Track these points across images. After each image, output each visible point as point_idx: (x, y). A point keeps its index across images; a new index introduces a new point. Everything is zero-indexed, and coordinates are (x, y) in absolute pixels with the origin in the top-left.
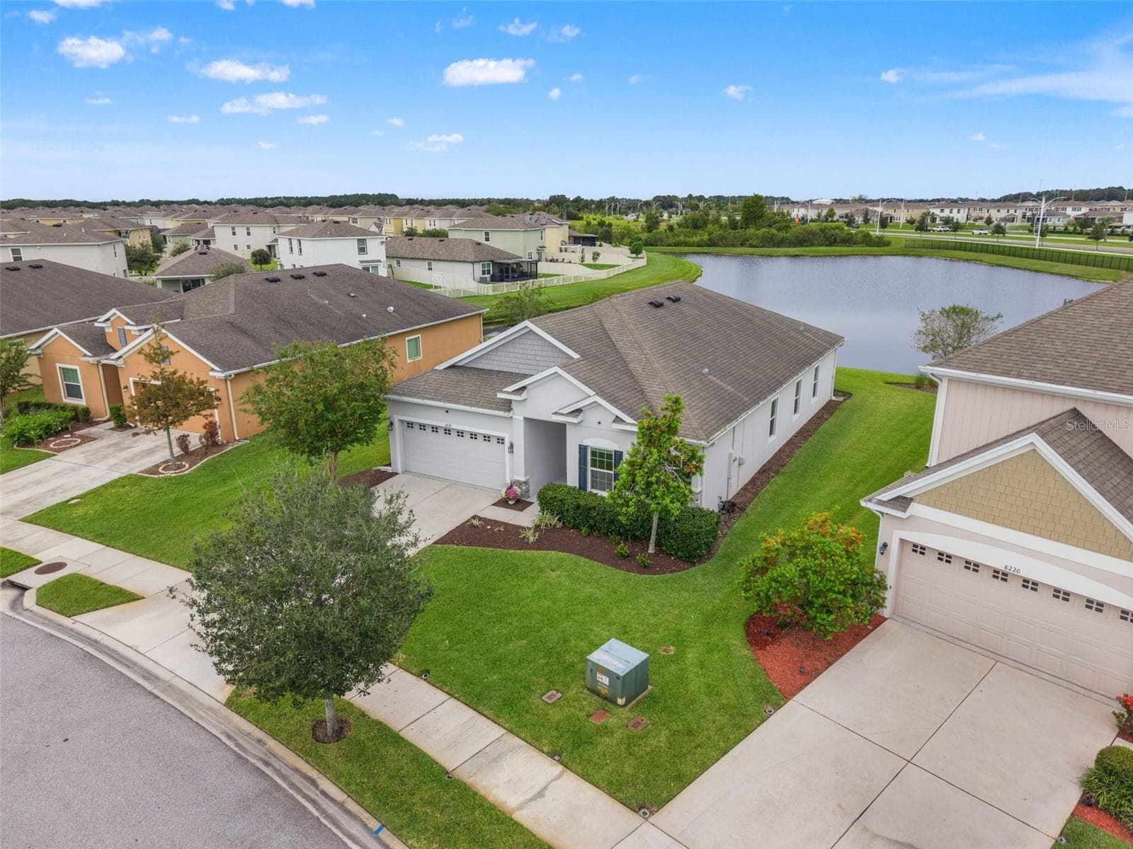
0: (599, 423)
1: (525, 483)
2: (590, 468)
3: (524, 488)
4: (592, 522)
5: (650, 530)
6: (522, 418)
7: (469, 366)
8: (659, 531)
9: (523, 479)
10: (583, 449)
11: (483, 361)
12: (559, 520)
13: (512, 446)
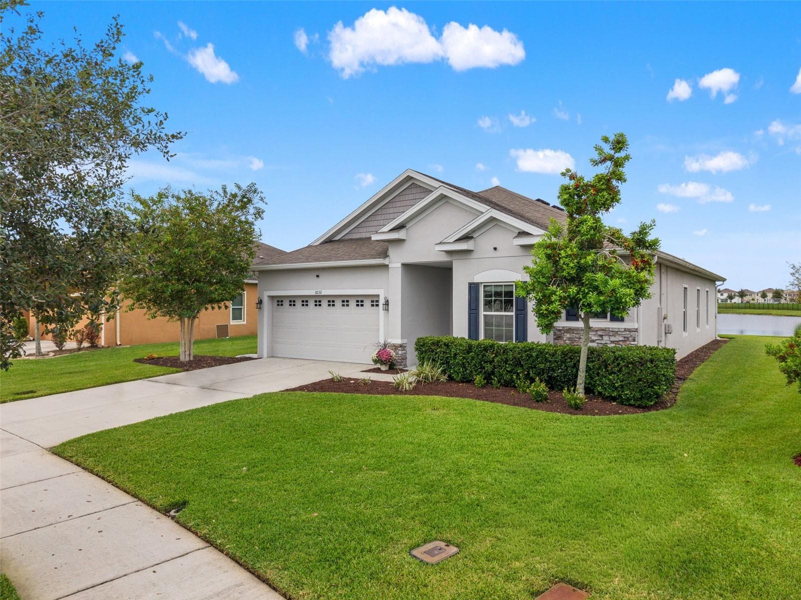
0: (495, 249)
1: (401, 346)
2: (482, 313)
3: (400, 352)
4: (488, 367)
5: (576, 366)
6: (400, 265)
7: (346, 238)
8: (590, 365)
9: (398, 341)
10: (473, 288)
11: (361, 230)
12: (444, 372)
13: (387, 303)
